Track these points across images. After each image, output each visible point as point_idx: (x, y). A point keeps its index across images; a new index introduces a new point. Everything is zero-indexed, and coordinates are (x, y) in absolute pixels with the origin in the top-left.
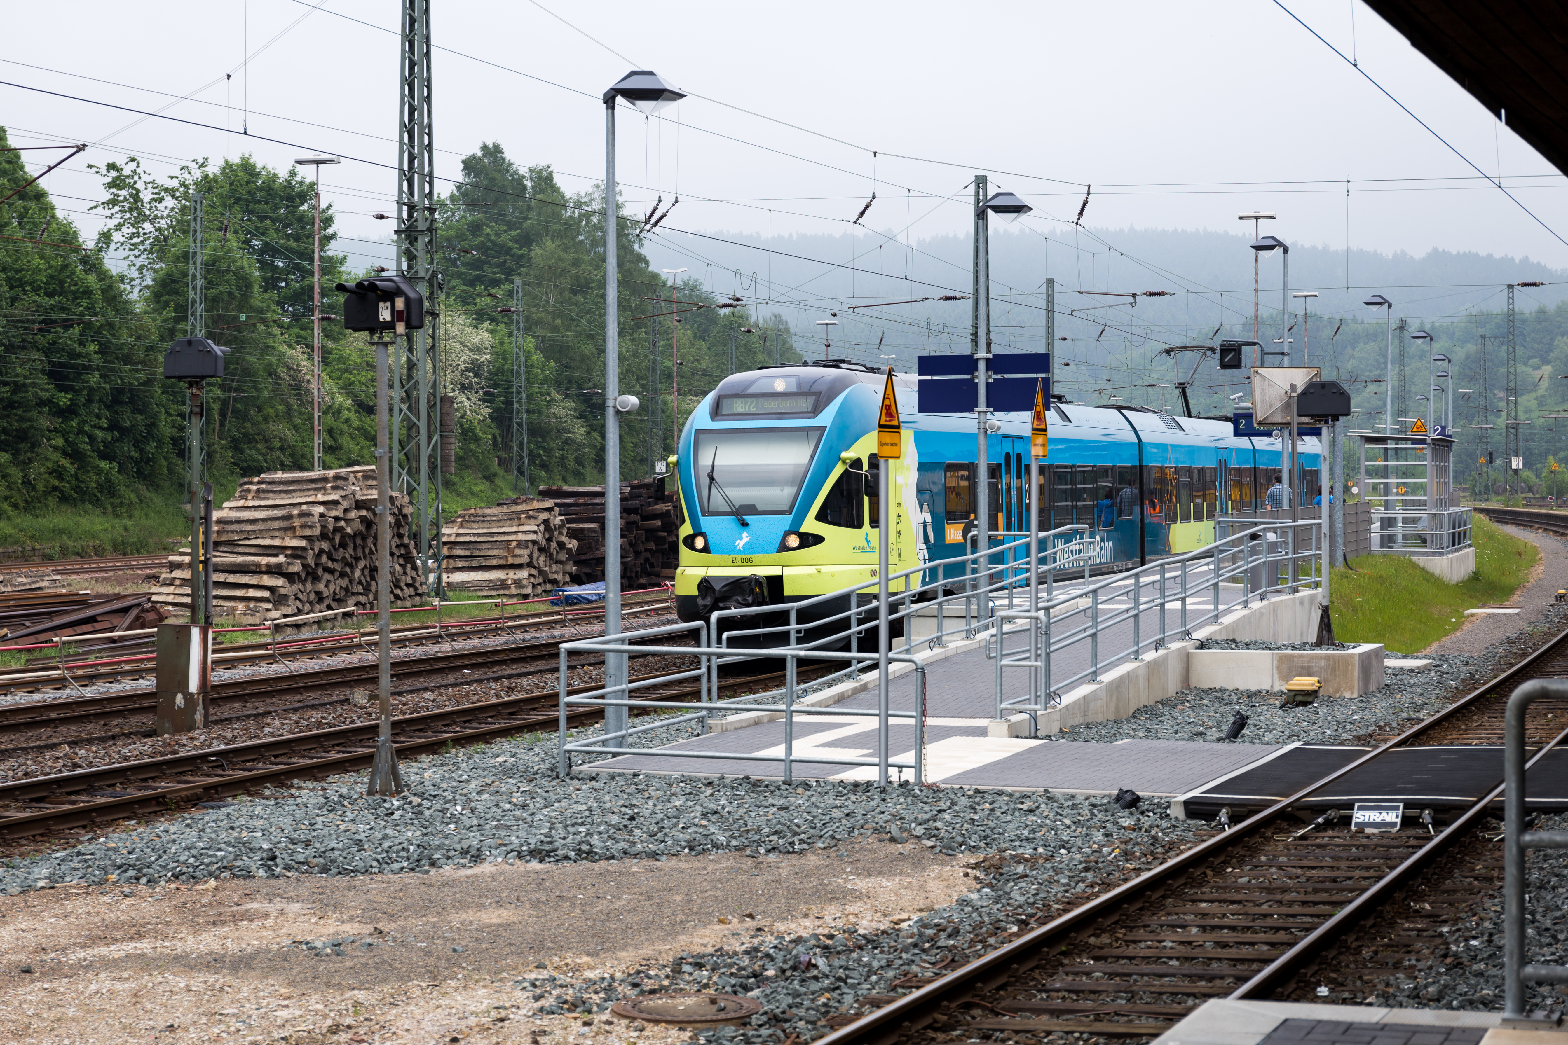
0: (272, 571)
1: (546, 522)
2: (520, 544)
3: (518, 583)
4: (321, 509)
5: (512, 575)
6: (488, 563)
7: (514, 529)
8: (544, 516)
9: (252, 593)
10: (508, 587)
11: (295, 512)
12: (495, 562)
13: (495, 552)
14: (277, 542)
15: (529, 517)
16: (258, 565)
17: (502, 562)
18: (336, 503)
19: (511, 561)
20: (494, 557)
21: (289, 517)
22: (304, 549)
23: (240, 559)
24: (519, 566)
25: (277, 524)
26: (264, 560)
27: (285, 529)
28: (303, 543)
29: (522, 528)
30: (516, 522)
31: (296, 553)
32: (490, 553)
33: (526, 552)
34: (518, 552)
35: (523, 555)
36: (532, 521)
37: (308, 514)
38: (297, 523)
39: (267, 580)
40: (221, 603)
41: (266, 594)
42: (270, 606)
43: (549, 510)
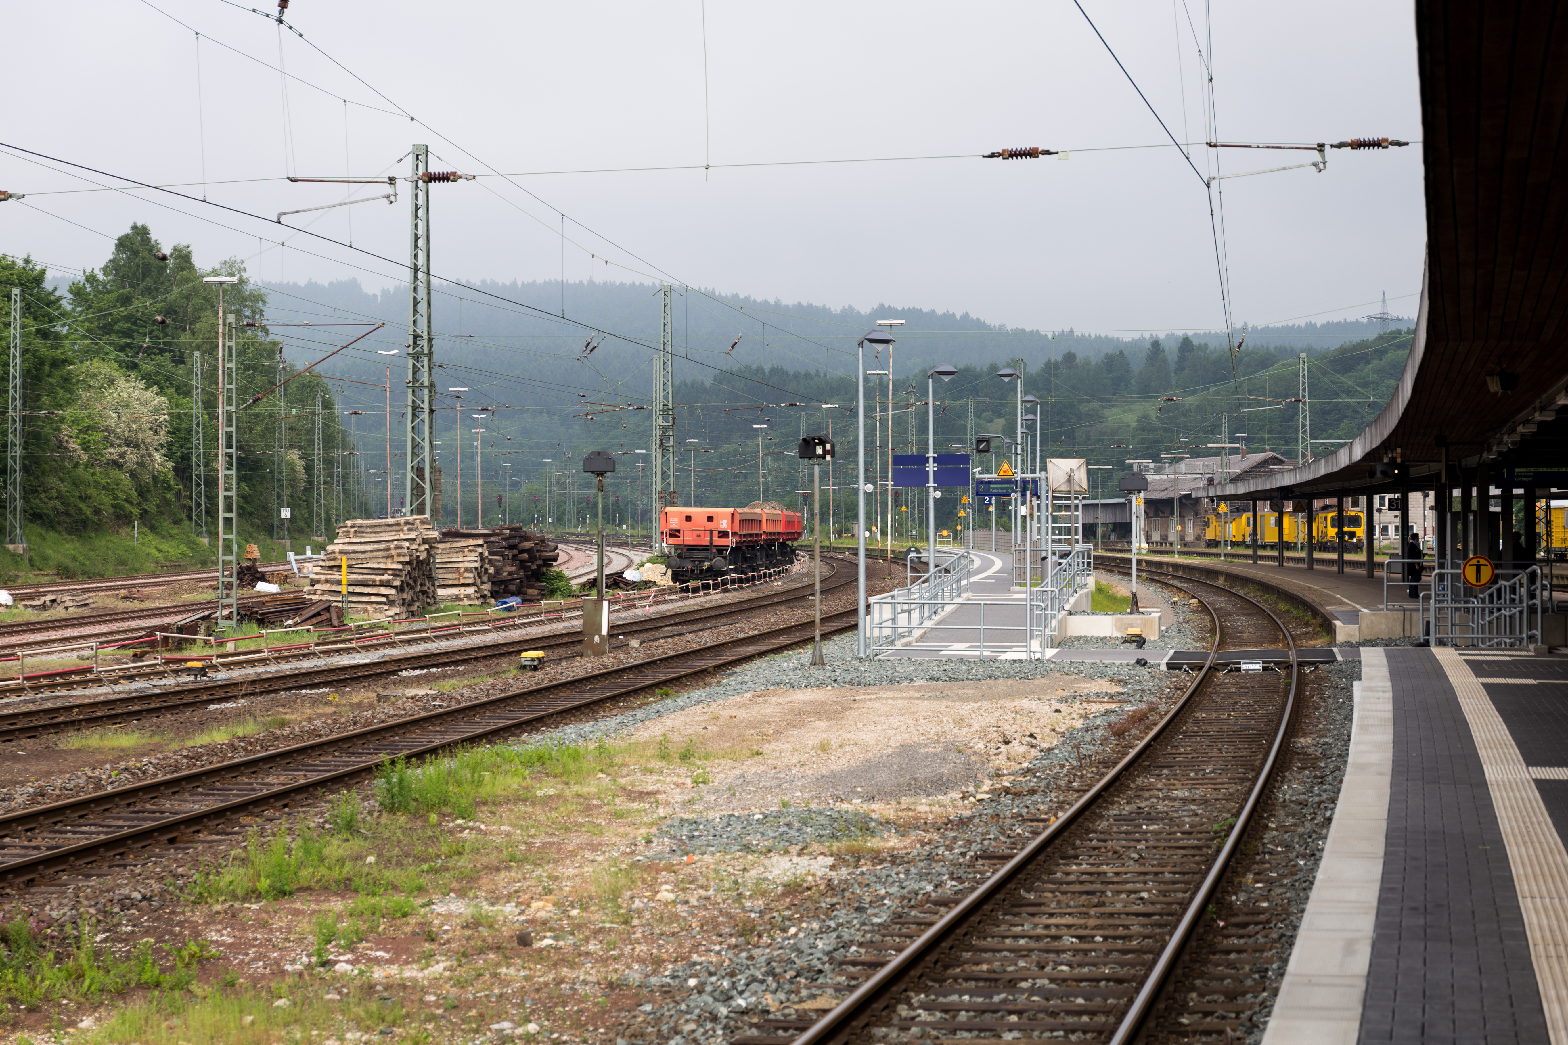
0: (383, 584)
1: (481, 554)
2: (467, 570)
3: (468, 596)
4: (407, 544)
5: (463, 591)
6: (446, 583)
7: (460, 559)
8: (480, 550)
9: (373, 599)
10: (461, 600)
11: (392, 546)
12: (450, 582)
13: (449, 576)
14: (382, 566)
15: (470, 551)
16: (374, 581)
17: (456, 582)
18: (414, 540)
19: (462, 581)
20: (450, 579)
21: (388, 549)
22: (400, 570)
23: (360, 577)
24: (468, 585)
25: (380, 554)
26: (378, 578)
27: (387, 557)
28: (400, 567)
29: (466, 559)
30: (461, 554)
31: (396, 573)
32: (446, 576)
33: (471, 575)
34: (466, 575)
35: (470, 577)
36: (473, 554)
37: (401, 547)
38: (393, 552)
39: (383, 591)
40: (353, 605)
41: (384, 599)
42: (386, 607)
43: (481, 546)
